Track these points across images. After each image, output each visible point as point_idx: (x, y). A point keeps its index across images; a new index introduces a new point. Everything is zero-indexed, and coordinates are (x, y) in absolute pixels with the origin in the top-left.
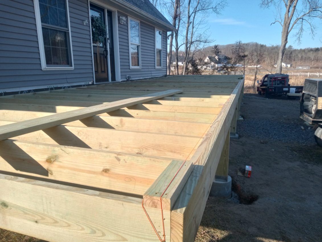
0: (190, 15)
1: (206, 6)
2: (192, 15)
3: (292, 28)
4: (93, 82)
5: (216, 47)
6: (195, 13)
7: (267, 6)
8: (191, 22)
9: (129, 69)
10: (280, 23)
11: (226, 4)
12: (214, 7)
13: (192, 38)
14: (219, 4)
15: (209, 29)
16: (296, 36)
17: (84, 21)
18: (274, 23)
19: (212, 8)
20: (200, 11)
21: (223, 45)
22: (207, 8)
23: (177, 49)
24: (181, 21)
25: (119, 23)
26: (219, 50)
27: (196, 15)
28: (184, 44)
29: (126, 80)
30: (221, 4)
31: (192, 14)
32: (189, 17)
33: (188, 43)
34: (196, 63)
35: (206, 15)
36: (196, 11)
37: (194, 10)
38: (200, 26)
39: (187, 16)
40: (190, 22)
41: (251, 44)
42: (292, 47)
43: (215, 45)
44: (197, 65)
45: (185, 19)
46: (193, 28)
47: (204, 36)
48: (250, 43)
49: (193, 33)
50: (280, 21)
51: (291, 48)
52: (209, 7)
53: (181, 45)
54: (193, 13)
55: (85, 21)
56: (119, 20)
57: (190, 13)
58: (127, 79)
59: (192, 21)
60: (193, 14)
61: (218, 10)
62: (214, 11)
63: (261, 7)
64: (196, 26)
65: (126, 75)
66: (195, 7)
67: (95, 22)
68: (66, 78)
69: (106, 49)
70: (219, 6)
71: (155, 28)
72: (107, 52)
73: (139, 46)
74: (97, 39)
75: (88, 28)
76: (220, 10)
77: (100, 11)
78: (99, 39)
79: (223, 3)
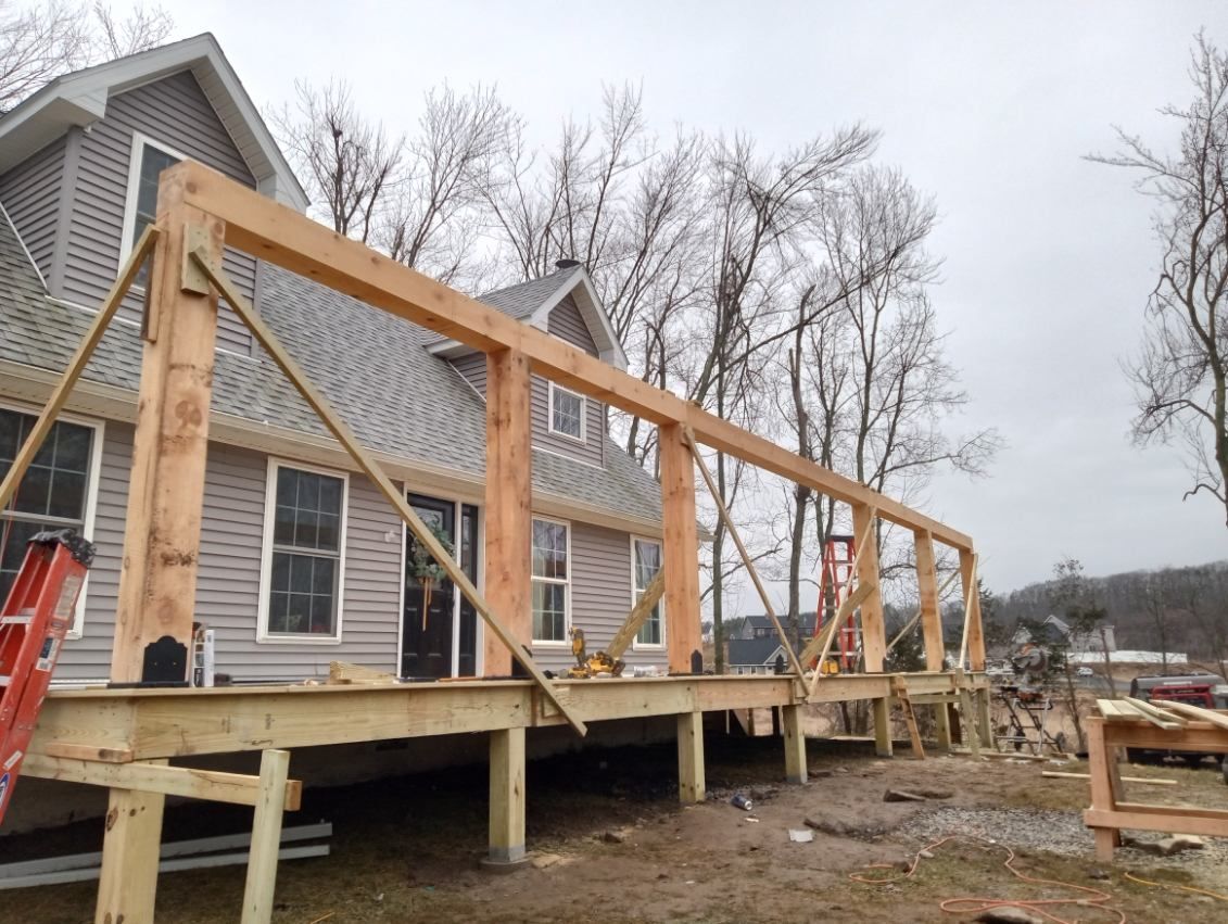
2: (872, 483)
6: (882, 477)
10: (1214, 491)
11: (998, 442)
12: (954, 453)
14: (970, 443)
17: (386, 534)
18: (1195, 492)
19: (948, 456)
30: (978, 442)
31: (872, 479)
36: (883, 471)
37: (878, 469)
41: (1218, 569)
48: (1213, 566)
50: (1214, 486)
52: (936, 456)
54: (876, 476)
55: (388, 532)
57: (867, 479)
60: (877, 480)
61: (973, 463)
62: (959, 465)
66: (880, 459)
68: (316, 665)
69: (452, 595)
70: (975, 448)
71: (631, 536)
72: (452, 604)
73: (567, 584)
74: (427, 572)
75: (394, 549)
76: (981, 462)
77: (443, 506)
78: (431, 573)
79: (985, 438)
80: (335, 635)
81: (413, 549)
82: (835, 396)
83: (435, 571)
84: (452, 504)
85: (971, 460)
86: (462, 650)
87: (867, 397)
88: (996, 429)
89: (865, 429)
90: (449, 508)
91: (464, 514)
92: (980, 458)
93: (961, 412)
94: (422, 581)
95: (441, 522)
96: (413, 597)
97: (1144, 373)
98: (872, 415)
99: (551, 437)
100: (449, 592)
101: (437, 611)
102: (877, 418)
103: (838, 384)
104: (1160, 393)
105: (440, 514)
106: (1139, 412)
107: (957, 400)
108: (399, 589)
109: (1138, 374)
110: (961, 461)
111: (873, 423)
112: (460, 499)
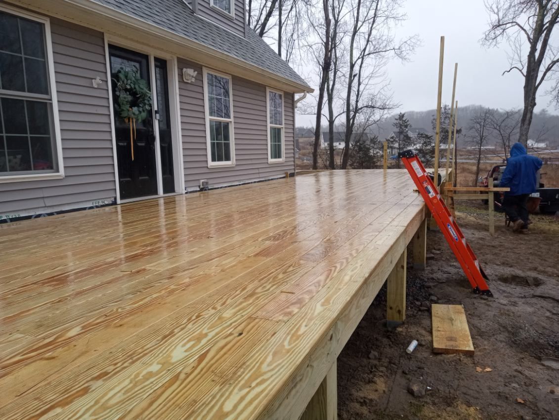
0: (354, 63)
1: (381, 46)
2: (357, 62)
3: (543, 79)
4: (115, 198)
5: (401, 116)
6: (363, 58)
7: (494, 43)
8: (357, 74)
9: (206, 168)
10: (520, 71)
11: (418, 43)
12: (397, 47)
13: (357, 101)
14: (405, 42)
15: (388, 86)
16: (551, 94)
17: (93, 80)
18: (509, 71)
19: (394, 49)
20: (371, 56)
21: (420, 112)
22: (384, 50)
23: (331, 122)
24: (338, 73)
25: (181, 81)
26: (408, 123)
27: (365, 62)
28: (343, 113)
29: (199, 189)
30: (408, 42)
31: (357, 60)
32: (352, 66)
33: (351, 111)
34: (367, 146)
35: (383, 61)
36: (364, 55)
37: (361, 54)
38: (371, 82)
39: (349, 64)
40: (353, 74)
42: (547, 111)
43: (401, 113)
44: (368, 149)
45: (345, 69)
46: (359, 84)
47: (380, 98)
48: (469, 107)
49: (360, 93)
50: (521, 68)
51: (546, 114)
52: (388, 48)
53: (339, 115)
54: (359, 58)
55: (95, 79)
56: (181, 75)
57: (354, 59)
58: (201, 187)
59: (357, 72)
60: (360, 61)
61: (404, 53)
62: (398, 55)
63: (483, 45)
64: (364, 81)
65: (199, 180)
66: (362, 49)
67: (123, 82)
68: (43, 197)
69: (153, 131)
70: (407, 45)
71: (267, 88)
72: (154, 139)
73: (231, 122)
74: (130, 113)
75: (103, 94)
76: (407, 53)
77: (139, 59)
78: (134, 114)
79: (413, 40)
80: (58, 171)
81: (118, 93)
82: (339, 12)
83: (137, 113)
84: (146, 57)
85: (403, 52)
86: (164, 173)
87: (358, 13)
88: (418, 36)
89: (355, 32)
90: (144, 61)
91: (156, 66)
92: (407, 52)
93: (401, 25)
94: (127, 121)
95: (139, 72)
96: (122, 134)
97: (494, 7)
98: (360, 24)
99: (212, 10)
100: (151, 129)
101: (143, 144)
102: (362, 25)
103: (341, 5)
104: (501, 18)
105: (137, 65)
106: (489, 28)
107: (401, 18)
108: (111, 128)
109: (491, 8)
110: (399, 52)
111: (359, 29)
112: (153, 53)
